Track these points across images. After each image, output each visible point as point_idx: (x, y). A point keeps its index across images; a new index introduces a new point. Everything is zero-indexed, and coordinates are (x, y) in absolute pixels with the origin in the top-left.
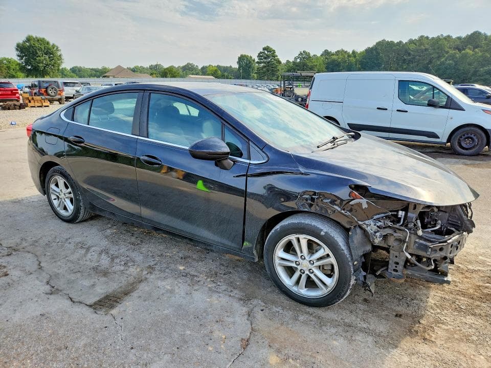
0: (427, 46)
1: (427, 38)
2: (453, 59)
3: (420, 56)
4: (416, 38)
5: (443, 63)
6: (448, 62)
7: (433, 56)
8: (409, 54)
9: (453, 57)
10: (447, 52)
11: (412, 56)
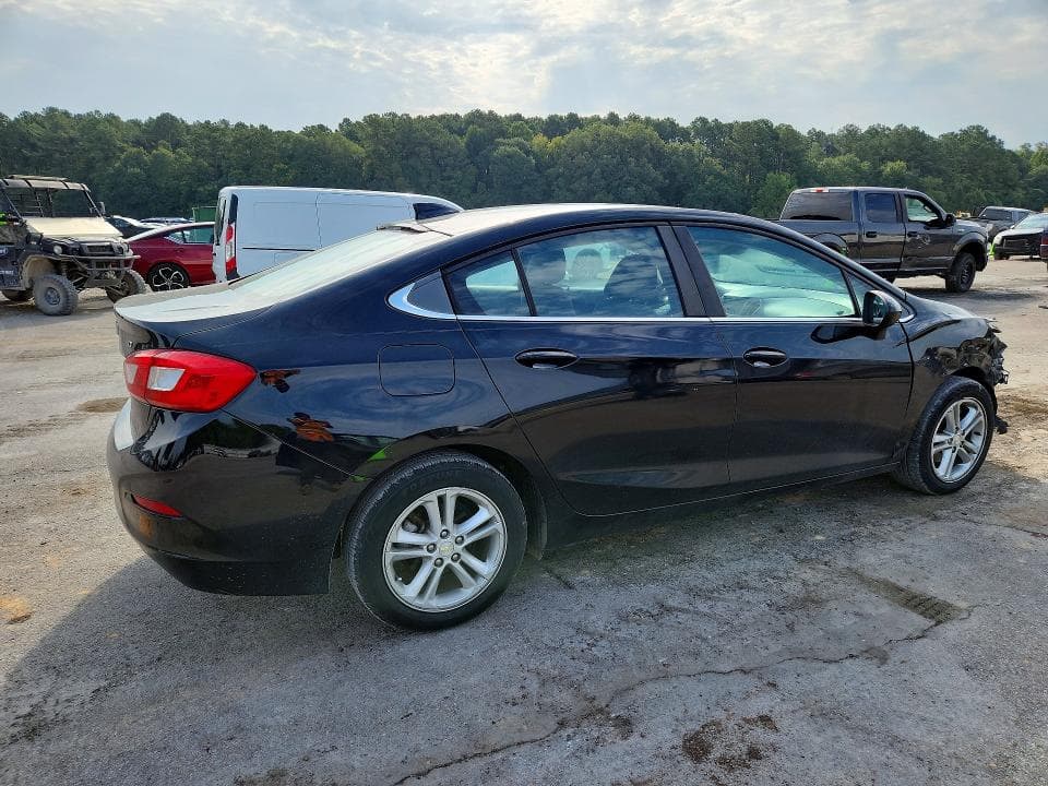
0: (73, 133)
1: (66, 114)
2: (139, 165)
3: (62, 153)
4: (40, 112)
5: (119, 173)
6: (131, 170)
7: (92, 155)
8: (33, 147)
9: (137, 160)
10: (122, 150)
11: (41, 153)
